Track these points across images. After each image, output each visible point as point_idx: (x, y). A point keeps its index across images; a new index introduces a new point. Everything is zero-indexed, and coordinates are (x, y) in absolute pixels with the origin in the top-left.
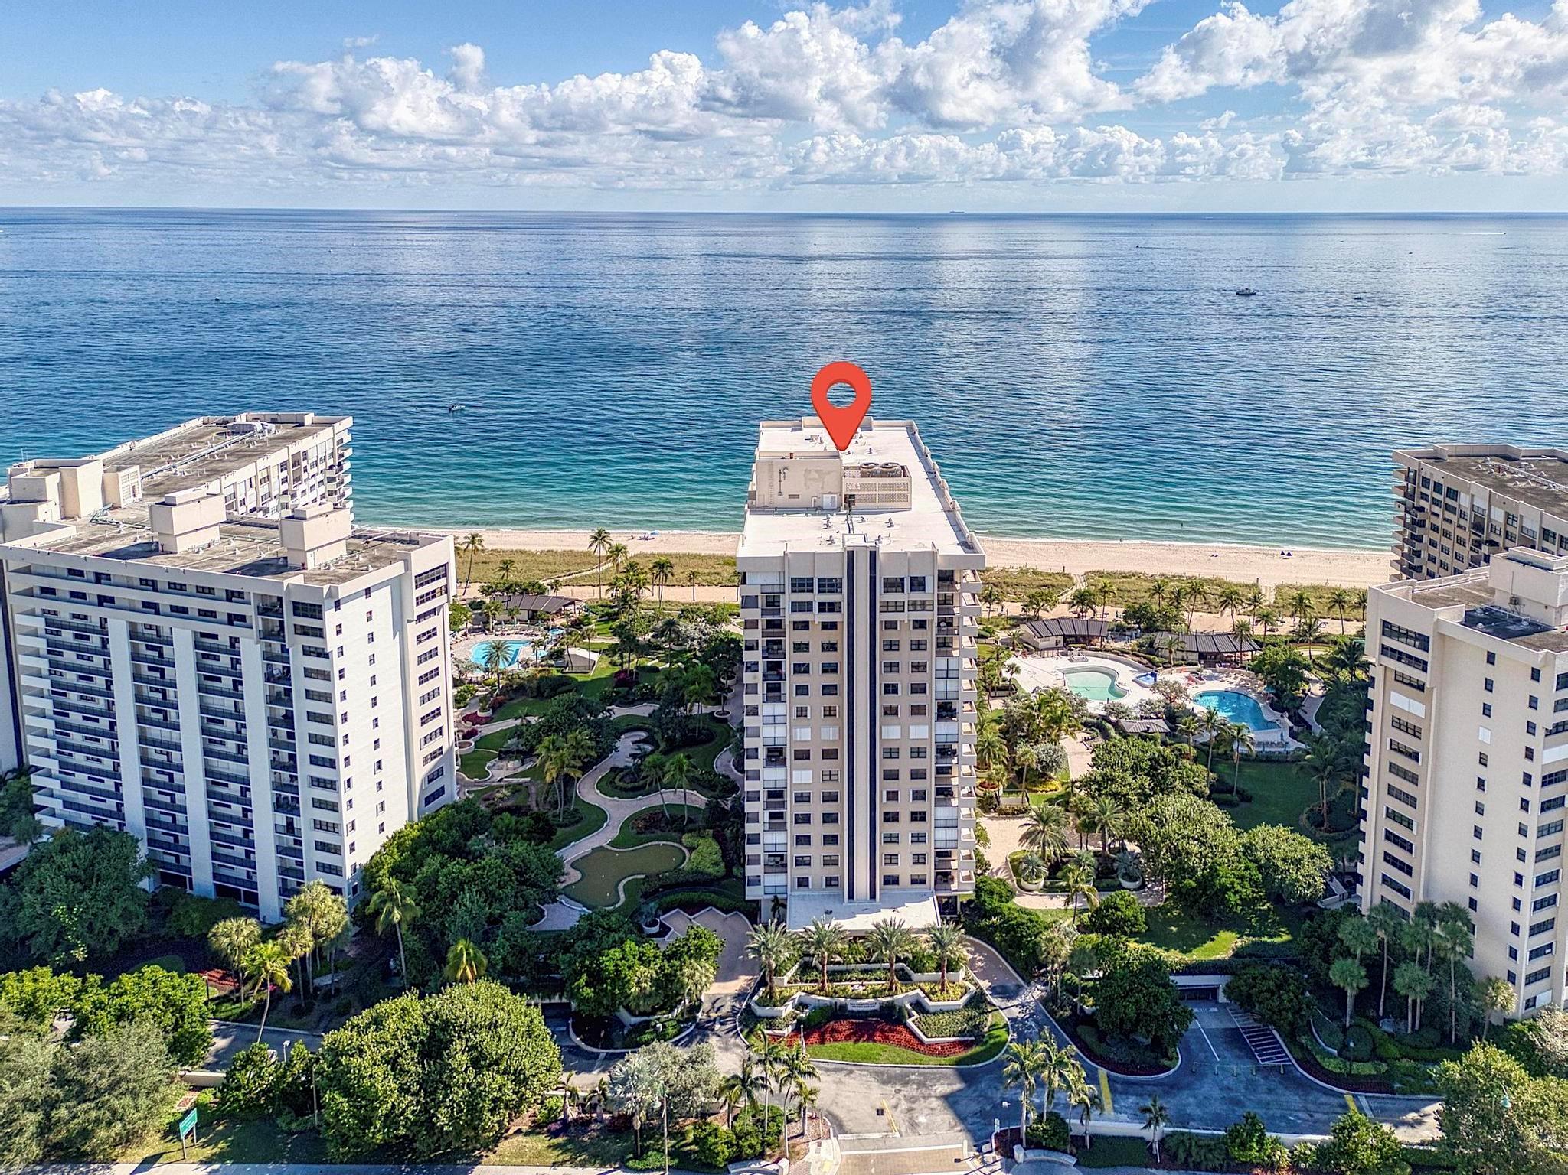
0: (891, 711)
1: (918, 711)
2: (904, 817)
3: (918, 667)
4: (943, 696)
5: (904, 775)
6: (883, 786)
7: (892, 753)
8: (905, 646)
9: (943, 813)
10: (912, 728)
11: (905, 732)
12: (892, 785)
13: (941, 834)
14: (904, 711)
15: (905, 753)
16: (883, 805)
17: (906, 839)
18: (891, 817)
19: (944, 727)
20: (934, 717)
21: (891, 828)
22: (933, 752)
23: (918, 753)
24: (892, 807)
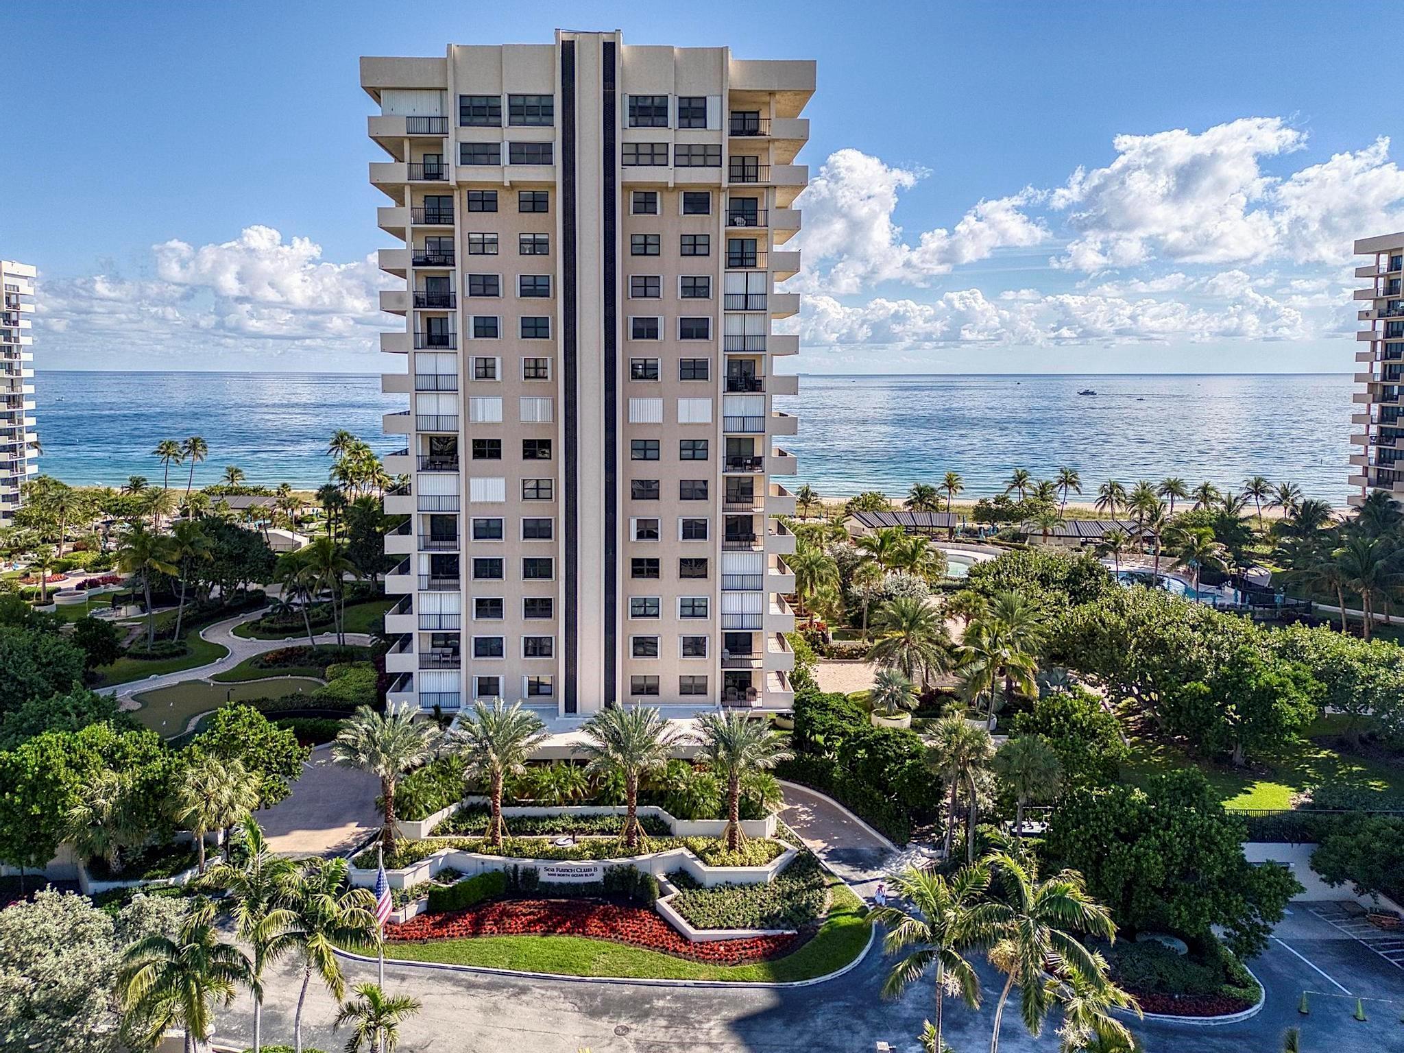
0: (646, 372)
1: (694, 370)
2: (669, 568)
3: (695, 288)
4: (738, 344)
5: (669, 490)
6: (629, 513)
7: (647, 450)
8: (671, 246)
9: (737, 562)
10: (682, 403)
11: (670, 411)
12: (647, 509)
13: (733, 602)
14: (669, 370)
15: (670, 450)
16: (629, 548)
17: (671, 609)
18: (646, 568)
19: (742, 404)
20: (722, 384)
21: (646, 588)
22: (719, 451)
23: (694, 450)
24: (647, 550)
